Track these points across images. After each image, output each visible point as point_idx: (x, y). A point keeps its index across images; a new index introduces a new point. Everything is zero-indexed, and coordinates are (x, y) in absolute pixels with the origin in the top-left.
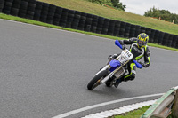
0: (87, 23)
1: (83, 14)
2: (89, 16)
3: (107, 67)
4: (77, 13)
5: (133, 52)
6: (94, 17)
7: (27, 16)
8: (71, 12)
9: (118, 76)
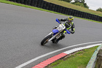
0: (74, 13)
1: (73, 10)
2: (75, 10)
3: (51, 33)
4: (71, 9)
5: (66, 25)
6: (77, 11)
7: (51, 10)
8: (68, 9)
9: (58, 38)
